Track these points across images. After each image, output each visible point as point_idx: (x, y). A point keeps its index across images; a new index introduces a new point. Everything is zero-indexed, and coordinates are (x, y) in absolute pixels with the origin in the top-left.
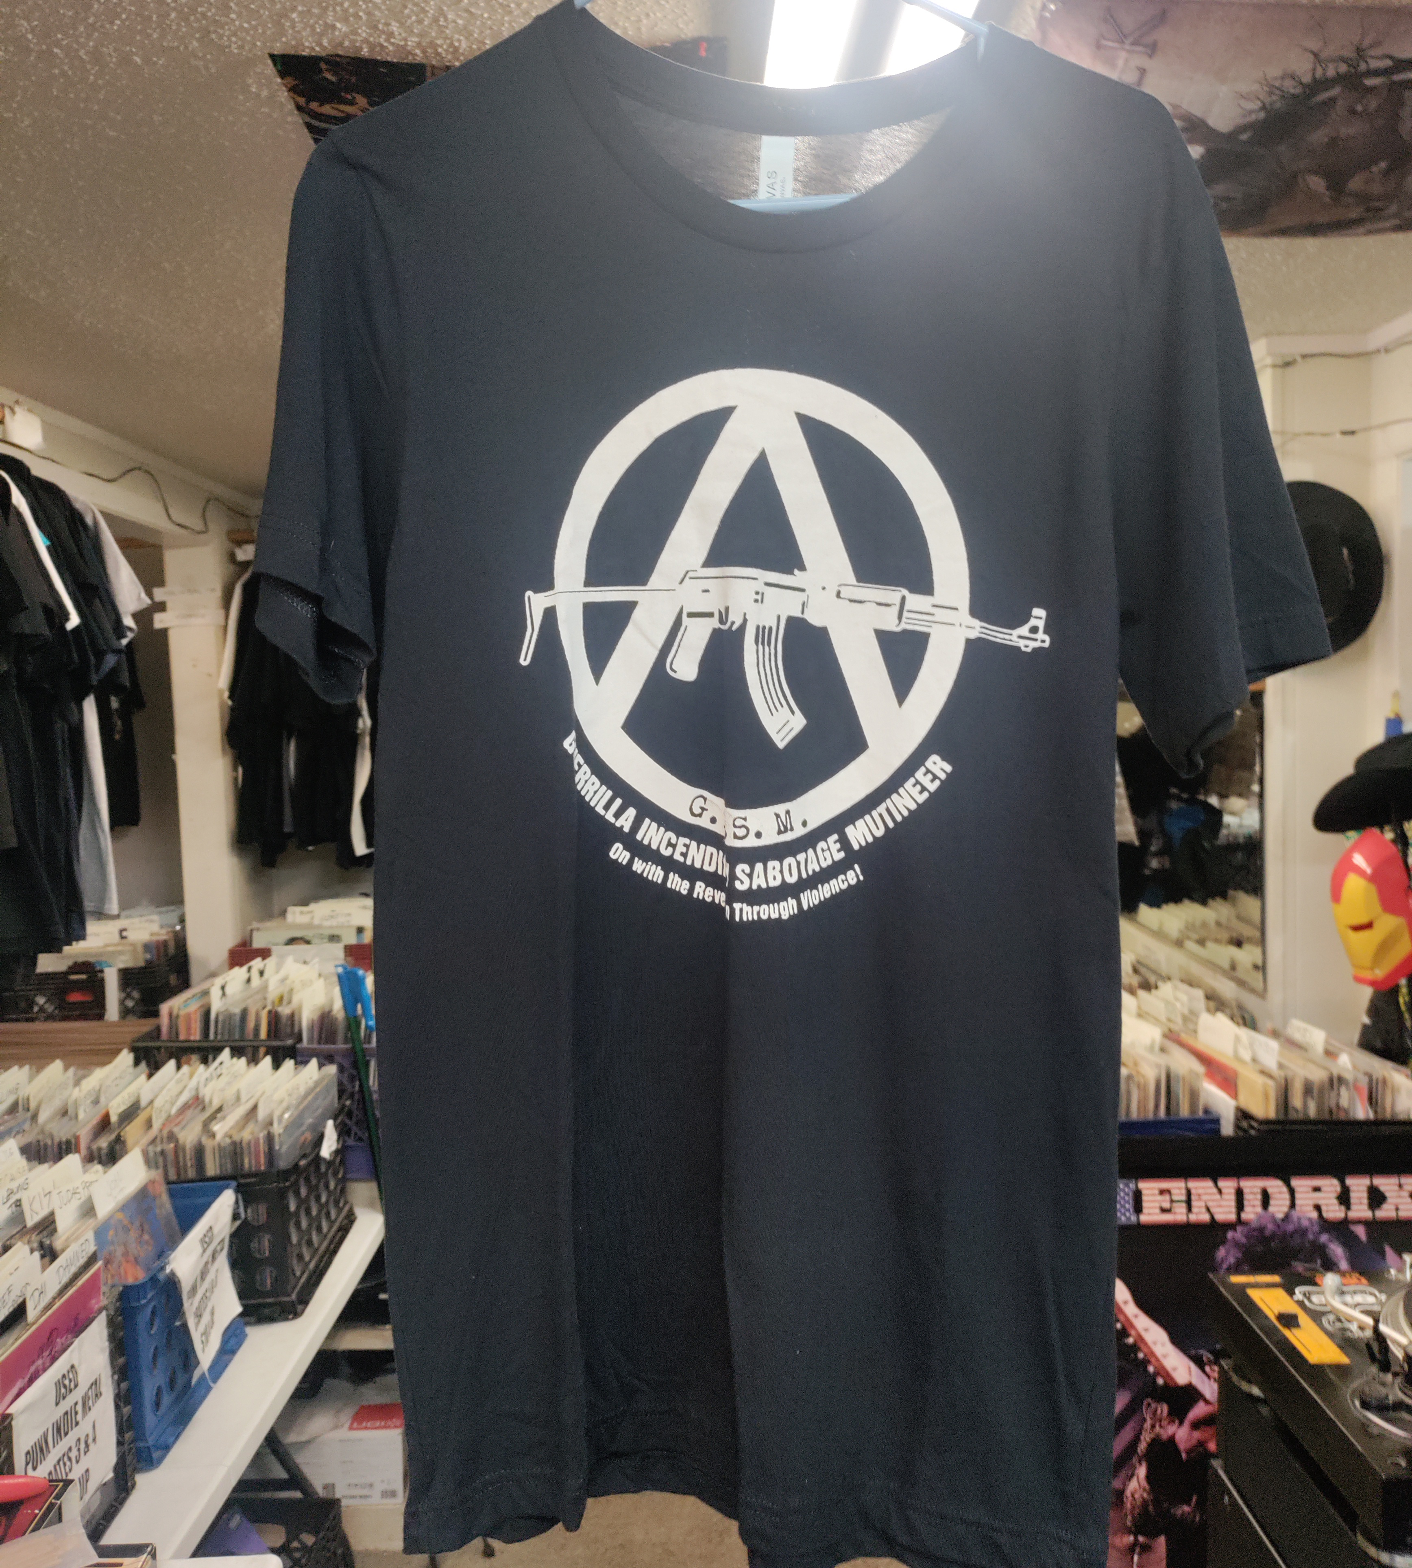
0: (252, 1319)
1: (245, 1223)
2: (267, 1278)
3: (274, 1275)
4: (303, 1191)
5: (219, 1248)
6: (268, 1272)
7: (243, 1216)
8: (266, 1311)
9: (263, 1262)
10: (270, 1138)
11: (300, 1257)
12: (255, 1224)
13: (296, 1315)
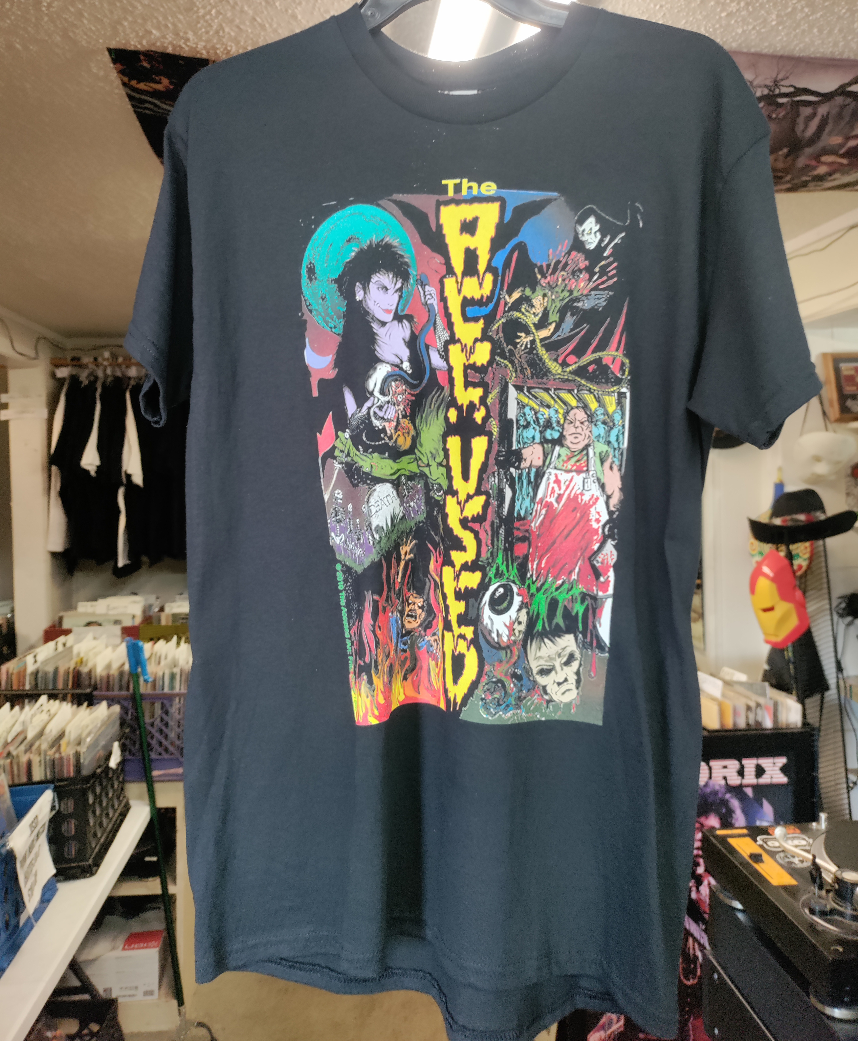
0: (61, 878)
1: (59, 812)
2: (72, 849)
3: (77, 847)
4: (98, 790)
5: (41, 830)
6: (73, 845)
7: (57, 807)
8: (72, 872)
9: (70, 839)
10: (78, 755)
11: (95, 835)
12: (66, 812)
13: (92, 874)
